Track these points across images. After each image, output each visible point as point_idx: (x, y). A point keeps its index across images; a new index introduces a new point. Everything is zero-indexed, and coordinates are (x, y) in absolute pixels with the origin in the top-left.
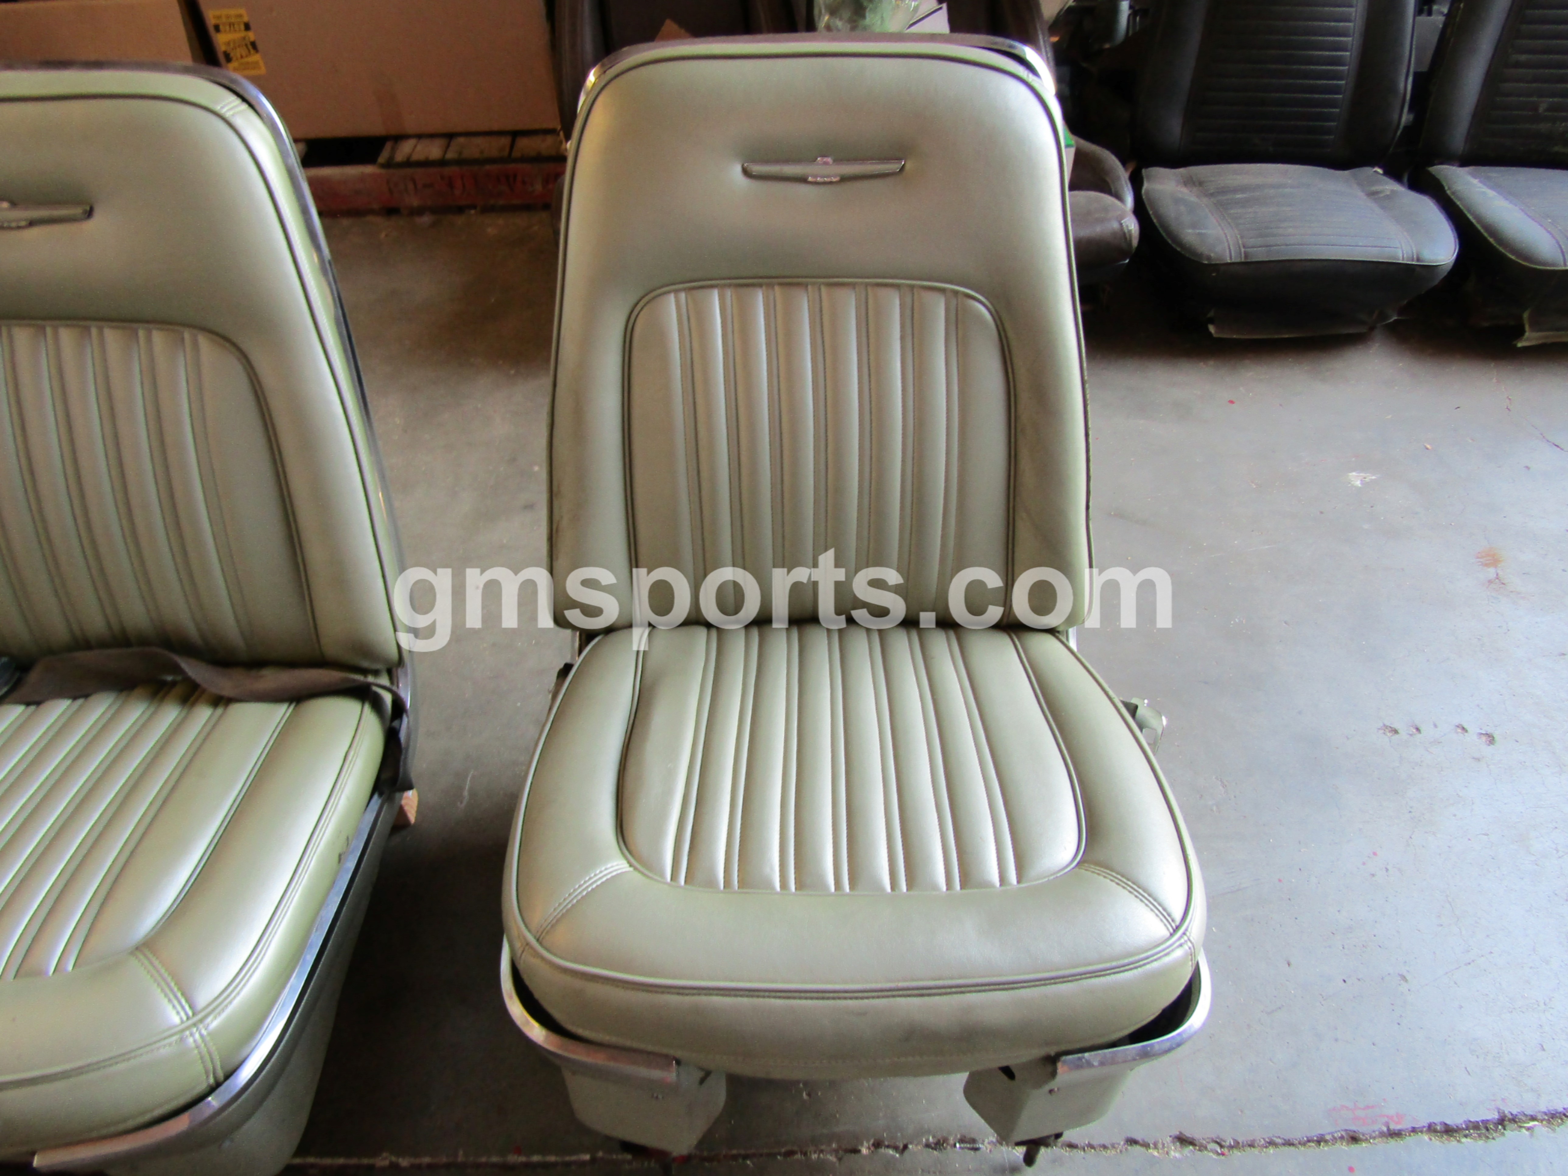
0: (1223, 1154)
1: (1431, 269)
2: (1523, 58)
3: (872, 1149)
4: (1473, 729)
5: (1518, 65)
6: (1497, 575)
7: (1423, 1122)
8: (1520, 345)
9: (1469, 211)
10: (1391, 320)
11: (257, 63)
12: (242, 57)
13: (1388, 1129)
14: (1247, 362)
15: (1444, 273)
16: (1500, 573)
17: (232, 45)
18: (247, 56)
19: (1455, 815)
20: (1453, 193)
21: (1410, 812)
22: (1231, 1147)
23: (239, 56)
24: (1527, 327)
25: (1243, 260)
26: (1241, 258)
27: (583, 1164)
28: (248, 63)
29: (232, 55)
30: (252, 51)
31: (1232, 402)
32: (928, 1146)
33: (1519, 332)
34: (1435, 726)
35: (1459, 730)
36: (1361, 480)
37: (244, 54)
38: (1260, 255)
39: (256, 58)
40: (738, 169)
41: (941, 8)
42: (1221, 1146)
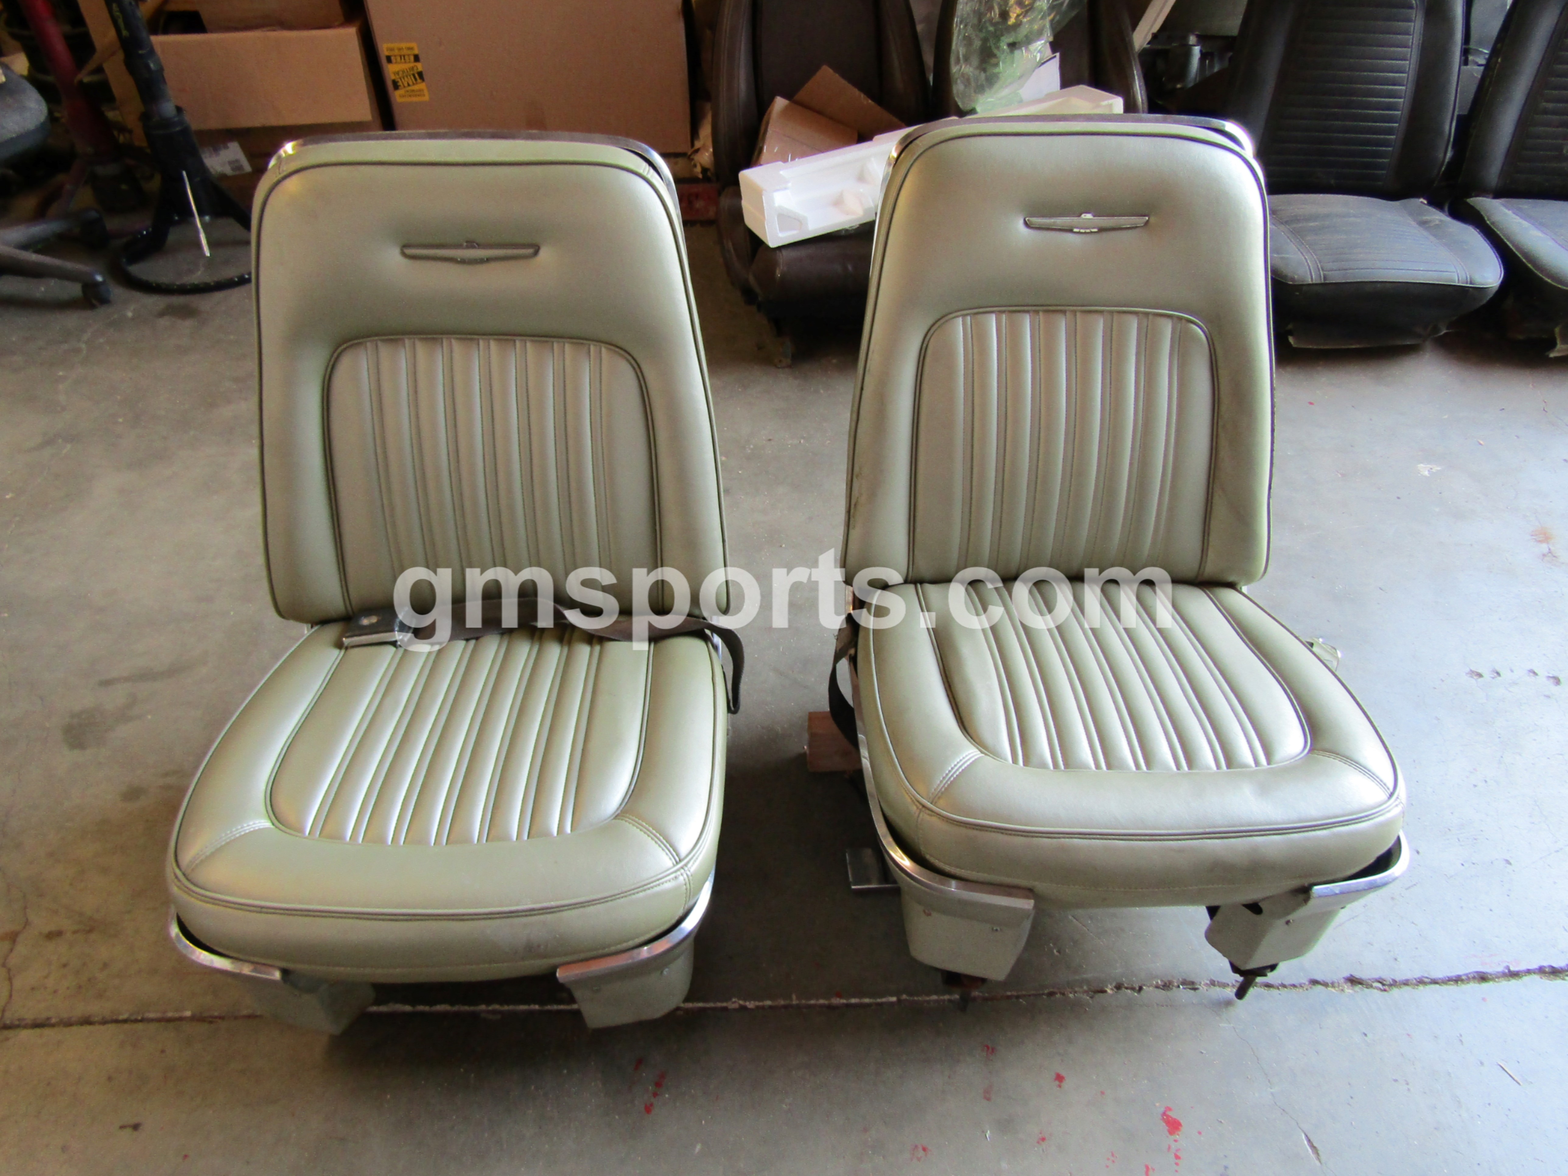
0: (1385, 990)
1: (1482, 290)
2: (1550, 106)
3: (1115, 990)
4: (1542, 673)
5: (1546, 112)
6: (1549, 549)
7: (1534, 966)
8: (1552, 355)
9: (1508, 240)
10: (1442, 333)
11: (420, 90)
12: (409, 85)
13: (1509, 971)
14: (1319, 368)
15: (1491, 295)
16: (1552, 548)
17: (401, 73)
18: (414, 84)
19: (1535, 740)
20: (1493, 223)
21: (1499, 737)
22: (1390, 985)
23: (406, 84)
24: (1558, 342)
25: (1323, 281)
26: (1321, 279)
27: (892, 1003)
28: (413, 91)
29: (400, 83)
30: (419, 80)
31: (1311, 403)
32: (1157, 987)
33: (1552, 345)
34: (1512, 671)
35: (1531, 674)
36: (1429, 471)
37: (411, 83)
38: (1337, 277)
39: (422, 86)
40: (1021, 221)
41: (1055, 57)
42: (1383, 985)
